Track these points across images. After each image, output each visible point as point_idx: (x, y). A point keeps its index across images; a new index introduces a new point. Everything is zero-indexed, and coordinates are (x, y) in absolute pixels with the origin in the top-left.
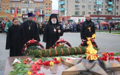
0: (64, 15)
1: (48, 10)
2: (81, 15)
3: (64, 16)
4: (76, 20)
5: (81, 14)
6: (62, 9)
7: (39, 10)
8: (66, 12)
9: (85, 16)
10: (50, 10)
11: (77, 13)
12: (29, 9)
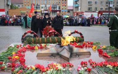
0: (78, 10)
1: (64, 6)
2: (93, 10)
4: (89, 15)
6: (77, 5)
7: (56, 6)
8: (79, 8)
9: (97, 12)
10: (65, 6)
11: (90, 9)
12: (47, 5)
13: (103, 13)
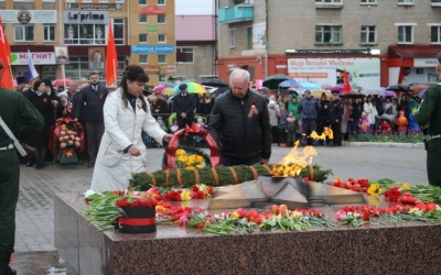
0: (250, 47)
1: (152, 19)
2: (349, 45)
3: (246, 53)
4: (325, 76)
5: (350, 41)
6: (238, 14)
7: (96, 17)
8: (259, 29)
9: (375, 52)
10: (161, 18)
11: (327, 37)
12: (32, 13)
13: (419, 63)
